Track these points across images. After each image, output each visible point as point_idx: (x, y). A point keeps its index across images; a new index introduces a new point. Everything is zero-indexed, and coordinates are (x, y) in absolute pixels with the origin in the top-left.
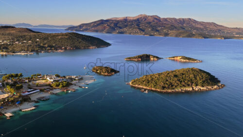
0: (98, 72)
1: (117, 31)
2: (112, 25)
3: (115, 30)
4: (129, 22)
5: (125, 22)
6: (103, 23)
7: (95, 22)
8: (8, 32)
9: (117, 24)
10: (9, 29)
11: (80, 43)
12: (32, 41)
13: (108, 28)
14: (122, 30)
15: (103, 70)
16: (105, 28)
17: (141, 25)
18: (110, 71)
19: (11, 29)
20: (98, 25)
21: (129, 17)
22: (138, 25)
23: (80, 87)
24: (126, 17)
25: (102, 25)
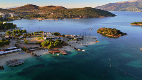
0: (103, 33)
1: (121, 10)
2: (117, 6)
3: (119, 9)
4: (130, 4)
5: (127, 4)
6: (111, 5)
7: (106, 5)
8: (51, 9)
9: (121, 5)
10: (52, 7)
11: (92, 13)
12: (62, 13)
13: (114, 8)
14: (124, 9)
15: (108, 31)
16: (112, 8)
17: (139, 5)
18: (116, 33)
19: (53, 7)
20: (108, 6)
21: (130, 1)
22: (137, 5)
23: (75, 49)
24: (128, 1)
25: (110, 6)
